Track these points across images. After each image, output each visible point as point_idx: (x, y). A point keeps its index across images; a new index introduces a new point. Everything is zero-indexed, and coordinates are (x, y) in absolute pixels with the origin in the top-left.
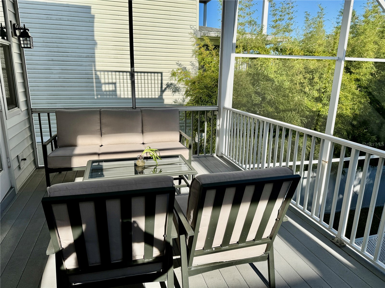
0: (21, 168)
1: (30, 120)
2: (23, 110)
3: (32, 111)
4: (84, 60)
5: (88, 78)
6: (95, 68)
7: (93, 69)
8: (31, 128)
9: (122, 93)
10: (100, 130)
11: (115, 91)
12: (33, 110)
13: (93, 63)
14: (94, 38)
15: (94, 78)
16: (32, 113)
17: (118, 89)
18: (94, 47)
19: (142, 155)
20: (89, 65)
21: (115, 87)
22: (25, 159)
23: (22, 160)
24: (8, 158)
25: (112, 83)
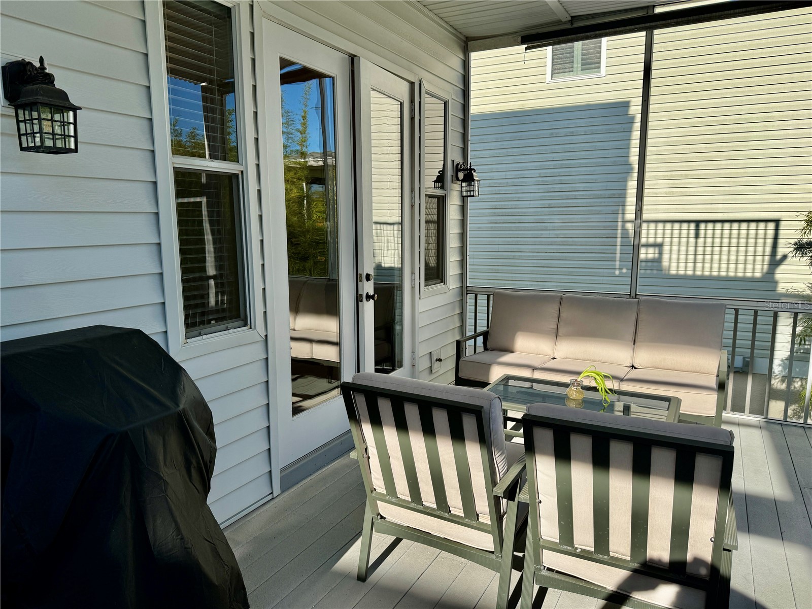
0: (433, 372)
1: (463, 304)
2: (451, 287)
3: (467, 291)
4: (605, 202)
5: (608, 236)
6: (623, 218)
7: (620, 220)
8: (462, 316)
9: (674, 265)
10: (556, 331)
11: (659, 260)
12: (469, 289)
13: (621, 208)
14: (628, 161)
15: (619, 235)
16: (467, 294)
17: (666, 257)
18: (626, 178)
19: (579, 380)
20: (613, 211)
21: (659, 254)
22: (440, 360)
23: (436, 360)
24: (413, 352)
25: (655, 245)
